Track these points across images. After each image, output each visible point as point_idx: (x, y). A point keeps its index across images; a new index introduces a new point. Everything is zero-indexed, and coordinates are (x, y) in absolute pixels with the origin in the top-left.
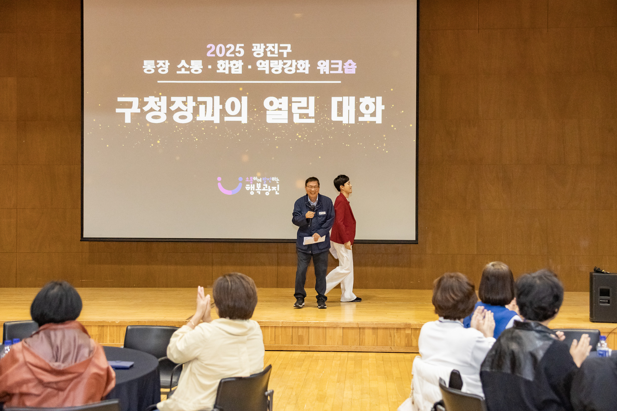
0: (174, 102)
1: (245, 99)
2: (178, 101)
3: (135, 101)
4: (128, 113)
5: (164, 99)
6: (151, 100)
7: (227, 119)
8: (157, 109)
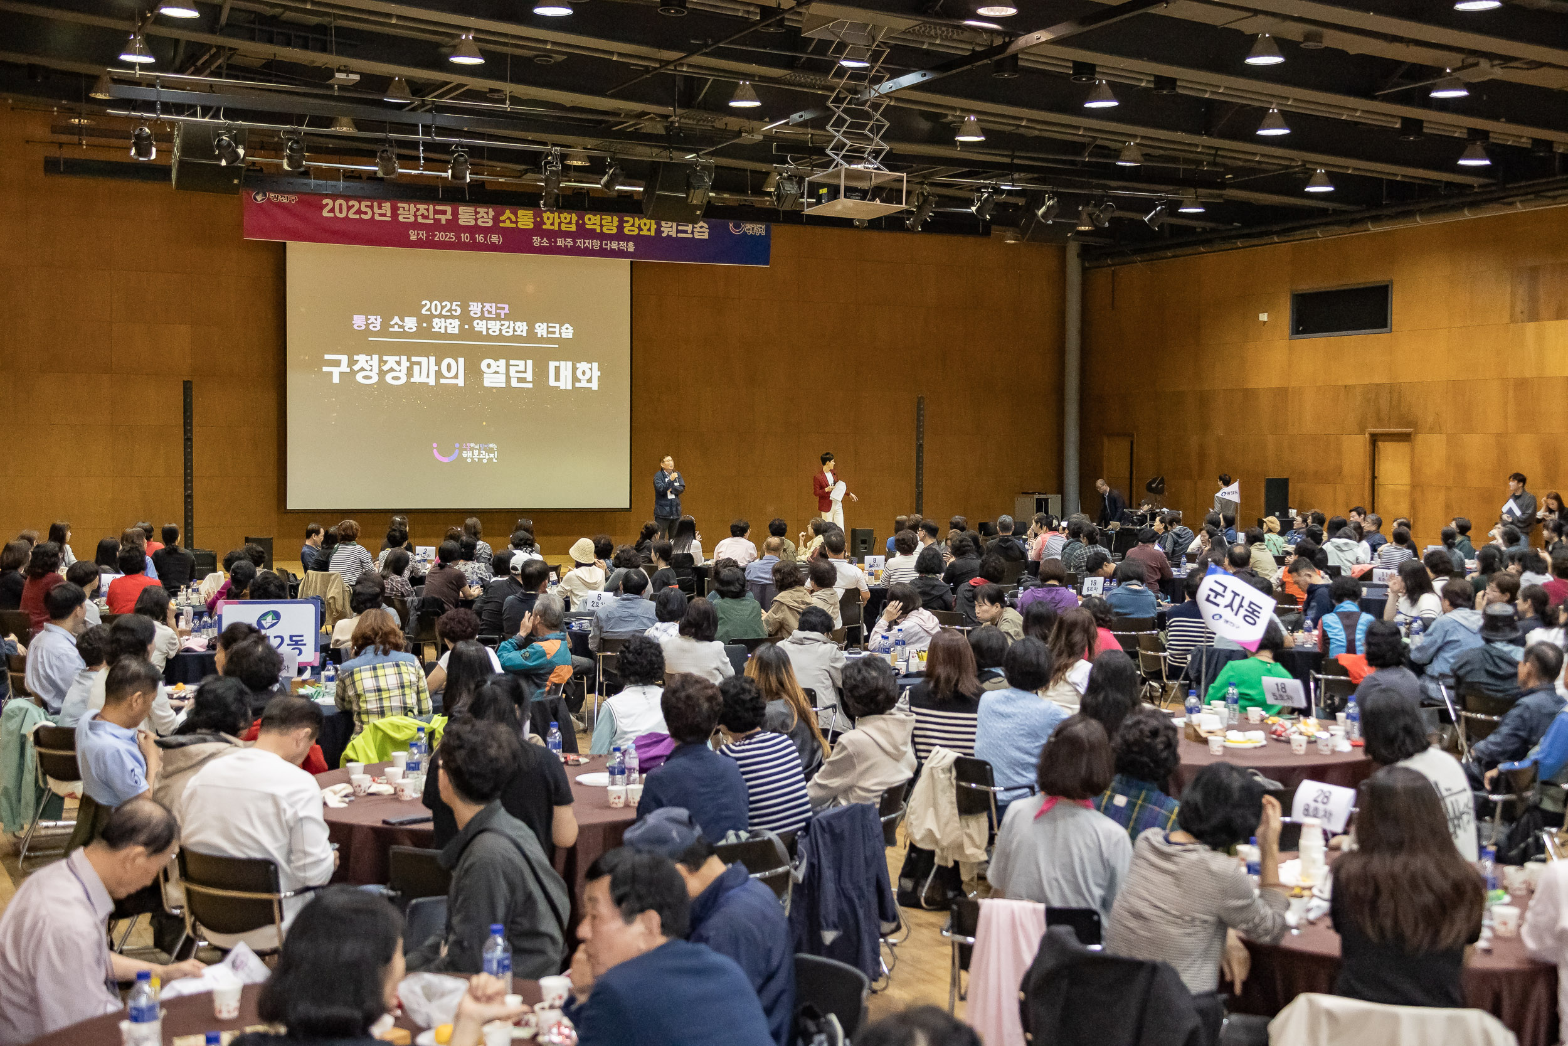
0: (386, 362)
1: (461, 360)
2: (391, 360)
3: (344, 359)
4: (336, 371)
5: (376, 357)
6: (362, 359)
7: (442, 381)
8: (368, 368)
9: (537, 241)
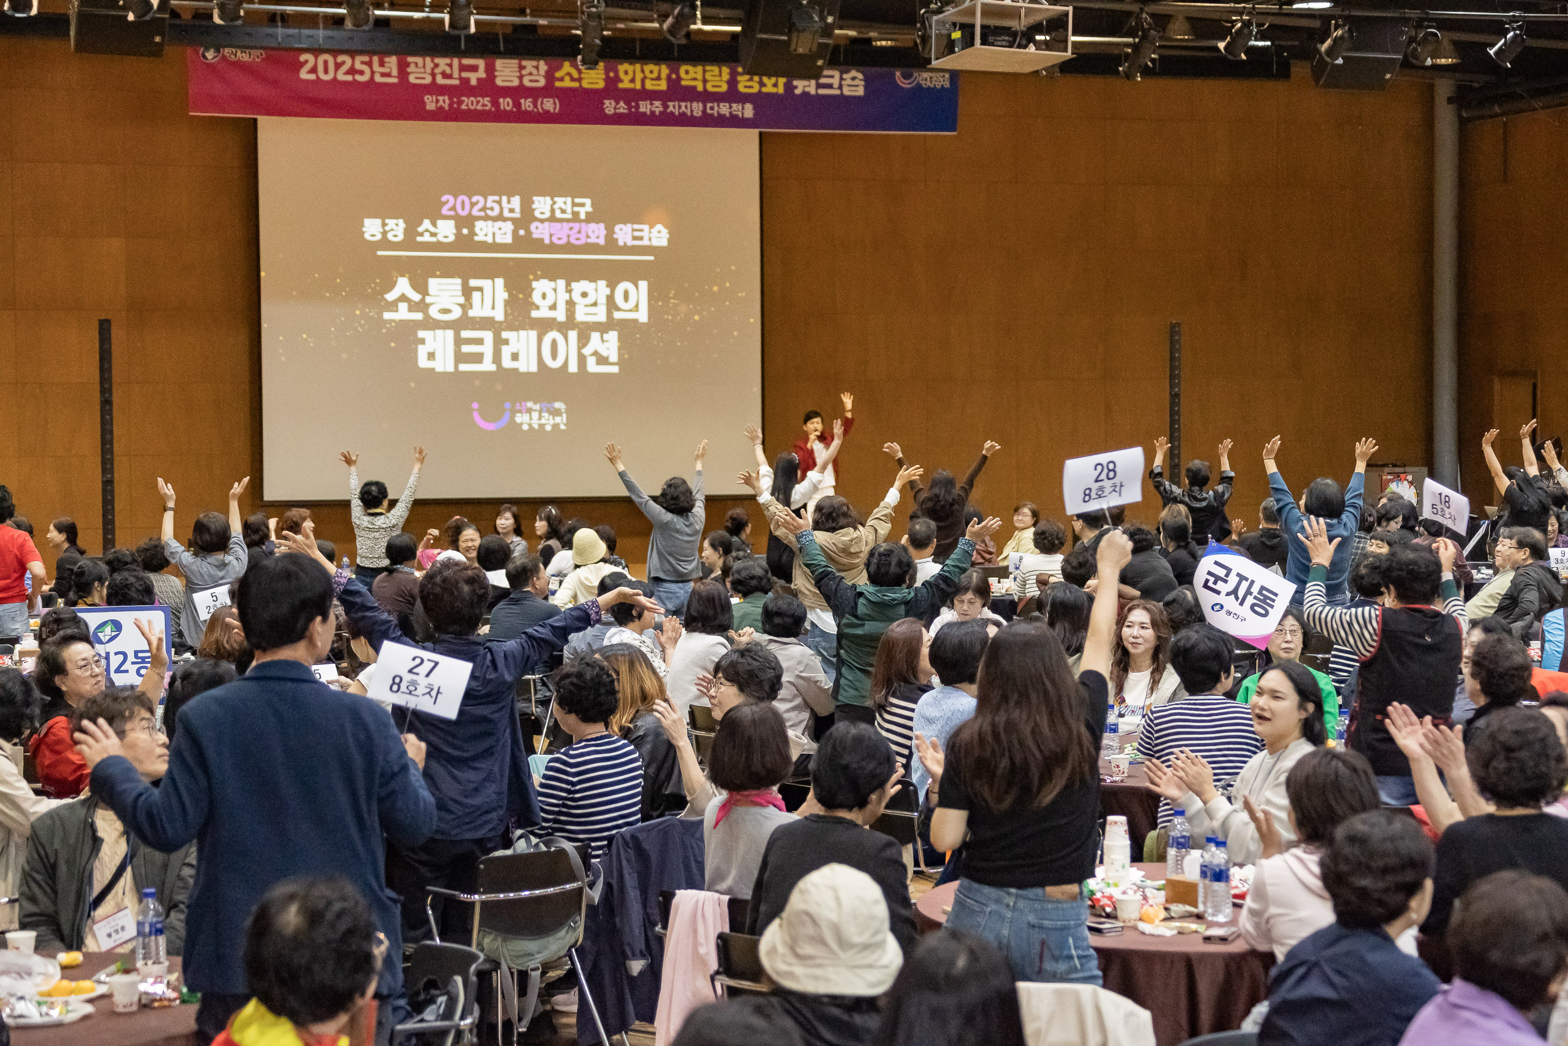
9: (609, 106)
